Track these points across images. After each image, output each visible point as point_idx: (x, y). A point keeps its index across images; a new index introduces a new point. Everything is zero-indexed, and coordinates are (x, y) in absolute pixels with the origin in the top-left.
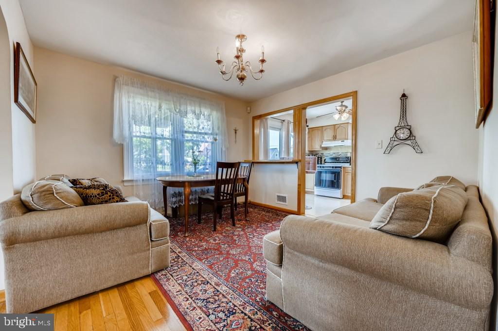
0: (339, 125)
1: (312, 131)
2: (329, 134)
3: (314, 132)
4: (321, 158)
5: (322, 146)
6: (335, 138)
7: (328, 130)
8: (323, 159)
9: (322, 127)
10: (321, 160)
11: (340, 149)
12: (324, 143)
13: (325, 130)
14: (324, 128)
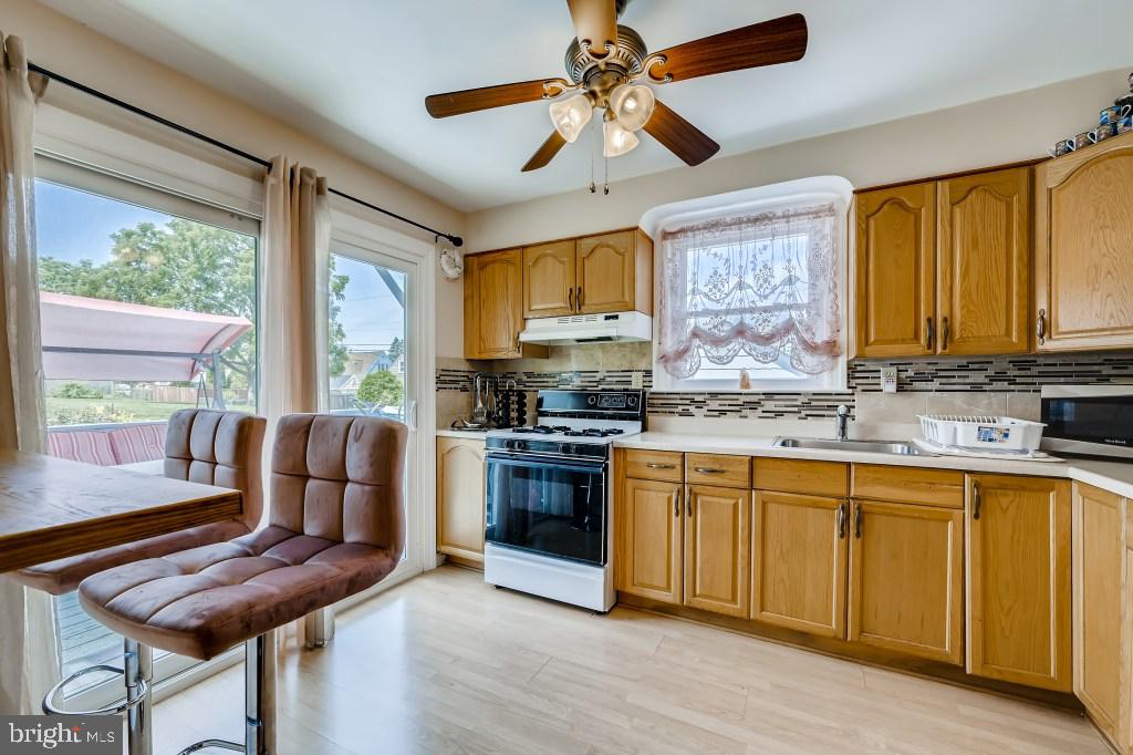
0: (593, 241)
1: (482, 267)
2: (550, 282)
3: (489, 269)
4: (521, 395)
5: (524, 337)
6: (577, 303)
7: (550, 260)
8: (530, 399)
9: (524, 247)
10: (522, 404)
11: (599, 354)
12: (531, 324)
13: (536, 261)
14: (531, 255)
